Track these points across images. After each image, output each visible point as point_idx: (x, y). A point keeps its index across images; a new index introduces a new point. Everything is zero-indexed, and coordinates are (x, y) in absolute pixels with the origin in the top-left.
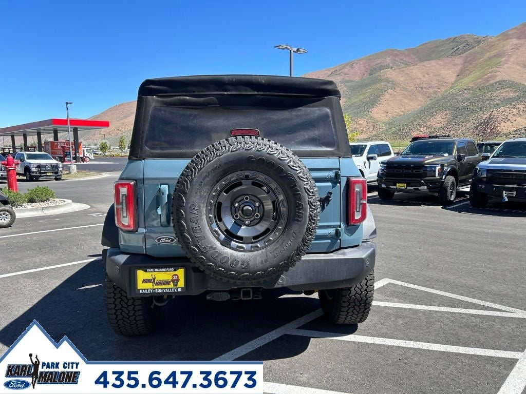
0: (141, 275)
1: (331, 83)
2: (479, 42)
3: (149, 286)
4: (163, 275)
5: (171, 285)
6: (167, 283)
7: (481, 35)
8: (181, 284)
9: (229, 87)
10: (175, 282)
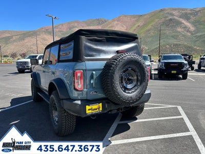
0: (88, 107)
1: (136, 35)
2: (106, 21)
3: (90, 111)
4: (95, 106)
5: (98, 110)
6: (96, 109)
7: (106, 19)
8: (101, 109)
9: (110, 34)
10: (99, 108)
